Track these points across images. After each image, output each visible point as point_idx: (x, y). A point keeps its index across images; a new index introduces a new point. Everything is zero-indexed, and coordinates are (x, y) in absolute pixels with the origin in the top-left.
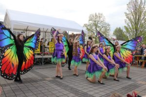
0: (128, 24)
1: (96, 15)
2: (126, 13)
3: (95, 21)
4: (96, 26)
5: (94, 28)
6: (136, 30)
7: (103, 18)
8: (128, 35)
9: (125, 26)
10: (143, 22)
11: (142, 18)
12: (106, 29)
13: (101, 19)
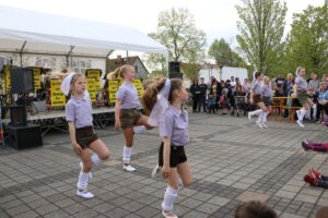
0: (243, 31)
1: (174, 13)
2: (238, 8)
3: (172, 27)
4: (176, 37)
5: (170, 40)
6: (262, 43)
7: (189, 18)
8: (242, 55)
9: (238, 37)
10: (274, 25)
12: (197, 43)
13: (186, 22)
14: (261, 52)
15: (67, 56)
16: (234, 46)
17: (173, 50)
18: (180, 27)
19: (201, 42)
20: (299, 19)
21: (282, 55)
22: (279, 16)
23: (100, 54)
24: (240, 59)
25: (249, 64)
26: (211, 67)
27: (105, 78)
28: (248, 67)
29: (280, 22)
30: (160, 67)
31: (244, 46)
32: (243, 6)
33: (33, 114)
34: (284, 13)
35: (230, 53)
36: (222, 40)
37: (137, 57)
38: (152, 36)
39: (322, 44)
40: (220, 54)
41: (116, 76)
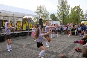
0: (59, 12)
1: (41, 6)
2: (57, 5)
3: (40, 10)
4: (41, 13)
5: (40, 14)
6: (63, 15)
8: (59, 18)
9: (57, 13)
10: (67, 10)
11: (66, 8)
12: (47, 15)
13: (44, 9)
14: (63, 17)
15: (12, 17)
16: (56, 15)
17: (40, 16)
18: (42, 10)
19: (48, 14)
20: (73, 9)
21: (69, 18)
22: (68, 8)
23: (21, 17)
24: (58, 19)
25: (60, 20)
26: (50, 21)
27: (22, 23)
28: (60, 21)
29: (68, 10)
30: (37, 20)
31: (59, 16)
32: (59, 5)
33: (2, 33)
34: (69, 7)
35: (55, 17)
36: (53, 14)
37: (31, 18)
38: (35, 12)
39: (79, 16)
40: (53, 18)
41: (25, 23)
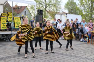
40: (71, 8)
41: (8, 15)
